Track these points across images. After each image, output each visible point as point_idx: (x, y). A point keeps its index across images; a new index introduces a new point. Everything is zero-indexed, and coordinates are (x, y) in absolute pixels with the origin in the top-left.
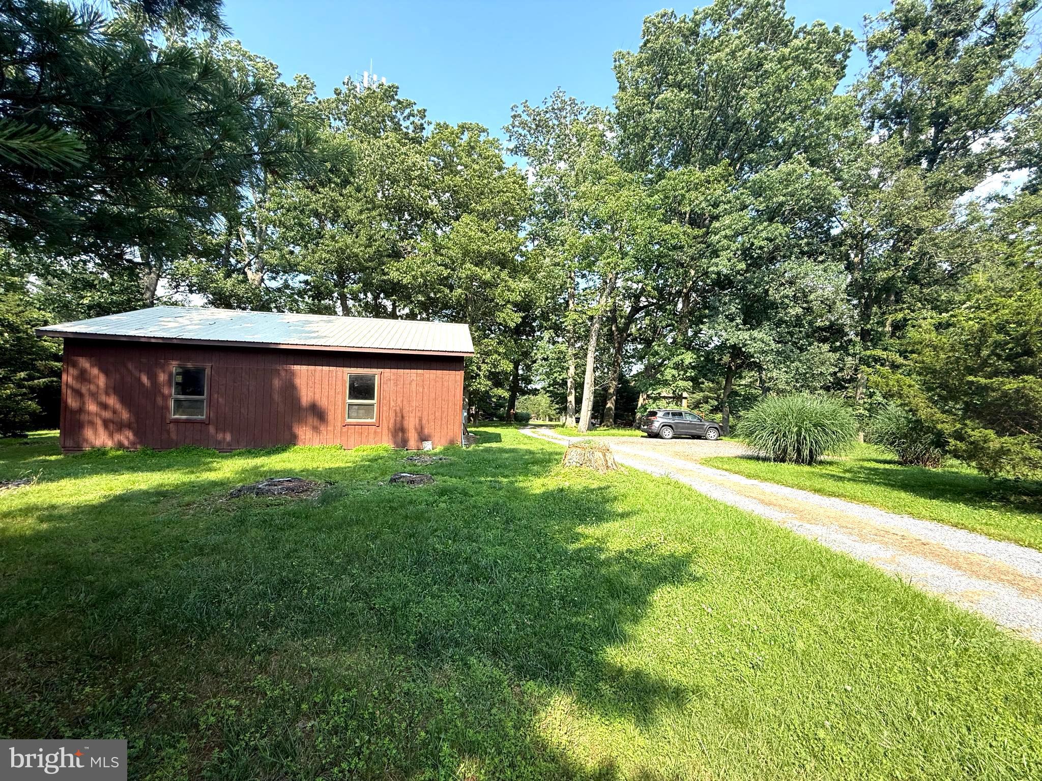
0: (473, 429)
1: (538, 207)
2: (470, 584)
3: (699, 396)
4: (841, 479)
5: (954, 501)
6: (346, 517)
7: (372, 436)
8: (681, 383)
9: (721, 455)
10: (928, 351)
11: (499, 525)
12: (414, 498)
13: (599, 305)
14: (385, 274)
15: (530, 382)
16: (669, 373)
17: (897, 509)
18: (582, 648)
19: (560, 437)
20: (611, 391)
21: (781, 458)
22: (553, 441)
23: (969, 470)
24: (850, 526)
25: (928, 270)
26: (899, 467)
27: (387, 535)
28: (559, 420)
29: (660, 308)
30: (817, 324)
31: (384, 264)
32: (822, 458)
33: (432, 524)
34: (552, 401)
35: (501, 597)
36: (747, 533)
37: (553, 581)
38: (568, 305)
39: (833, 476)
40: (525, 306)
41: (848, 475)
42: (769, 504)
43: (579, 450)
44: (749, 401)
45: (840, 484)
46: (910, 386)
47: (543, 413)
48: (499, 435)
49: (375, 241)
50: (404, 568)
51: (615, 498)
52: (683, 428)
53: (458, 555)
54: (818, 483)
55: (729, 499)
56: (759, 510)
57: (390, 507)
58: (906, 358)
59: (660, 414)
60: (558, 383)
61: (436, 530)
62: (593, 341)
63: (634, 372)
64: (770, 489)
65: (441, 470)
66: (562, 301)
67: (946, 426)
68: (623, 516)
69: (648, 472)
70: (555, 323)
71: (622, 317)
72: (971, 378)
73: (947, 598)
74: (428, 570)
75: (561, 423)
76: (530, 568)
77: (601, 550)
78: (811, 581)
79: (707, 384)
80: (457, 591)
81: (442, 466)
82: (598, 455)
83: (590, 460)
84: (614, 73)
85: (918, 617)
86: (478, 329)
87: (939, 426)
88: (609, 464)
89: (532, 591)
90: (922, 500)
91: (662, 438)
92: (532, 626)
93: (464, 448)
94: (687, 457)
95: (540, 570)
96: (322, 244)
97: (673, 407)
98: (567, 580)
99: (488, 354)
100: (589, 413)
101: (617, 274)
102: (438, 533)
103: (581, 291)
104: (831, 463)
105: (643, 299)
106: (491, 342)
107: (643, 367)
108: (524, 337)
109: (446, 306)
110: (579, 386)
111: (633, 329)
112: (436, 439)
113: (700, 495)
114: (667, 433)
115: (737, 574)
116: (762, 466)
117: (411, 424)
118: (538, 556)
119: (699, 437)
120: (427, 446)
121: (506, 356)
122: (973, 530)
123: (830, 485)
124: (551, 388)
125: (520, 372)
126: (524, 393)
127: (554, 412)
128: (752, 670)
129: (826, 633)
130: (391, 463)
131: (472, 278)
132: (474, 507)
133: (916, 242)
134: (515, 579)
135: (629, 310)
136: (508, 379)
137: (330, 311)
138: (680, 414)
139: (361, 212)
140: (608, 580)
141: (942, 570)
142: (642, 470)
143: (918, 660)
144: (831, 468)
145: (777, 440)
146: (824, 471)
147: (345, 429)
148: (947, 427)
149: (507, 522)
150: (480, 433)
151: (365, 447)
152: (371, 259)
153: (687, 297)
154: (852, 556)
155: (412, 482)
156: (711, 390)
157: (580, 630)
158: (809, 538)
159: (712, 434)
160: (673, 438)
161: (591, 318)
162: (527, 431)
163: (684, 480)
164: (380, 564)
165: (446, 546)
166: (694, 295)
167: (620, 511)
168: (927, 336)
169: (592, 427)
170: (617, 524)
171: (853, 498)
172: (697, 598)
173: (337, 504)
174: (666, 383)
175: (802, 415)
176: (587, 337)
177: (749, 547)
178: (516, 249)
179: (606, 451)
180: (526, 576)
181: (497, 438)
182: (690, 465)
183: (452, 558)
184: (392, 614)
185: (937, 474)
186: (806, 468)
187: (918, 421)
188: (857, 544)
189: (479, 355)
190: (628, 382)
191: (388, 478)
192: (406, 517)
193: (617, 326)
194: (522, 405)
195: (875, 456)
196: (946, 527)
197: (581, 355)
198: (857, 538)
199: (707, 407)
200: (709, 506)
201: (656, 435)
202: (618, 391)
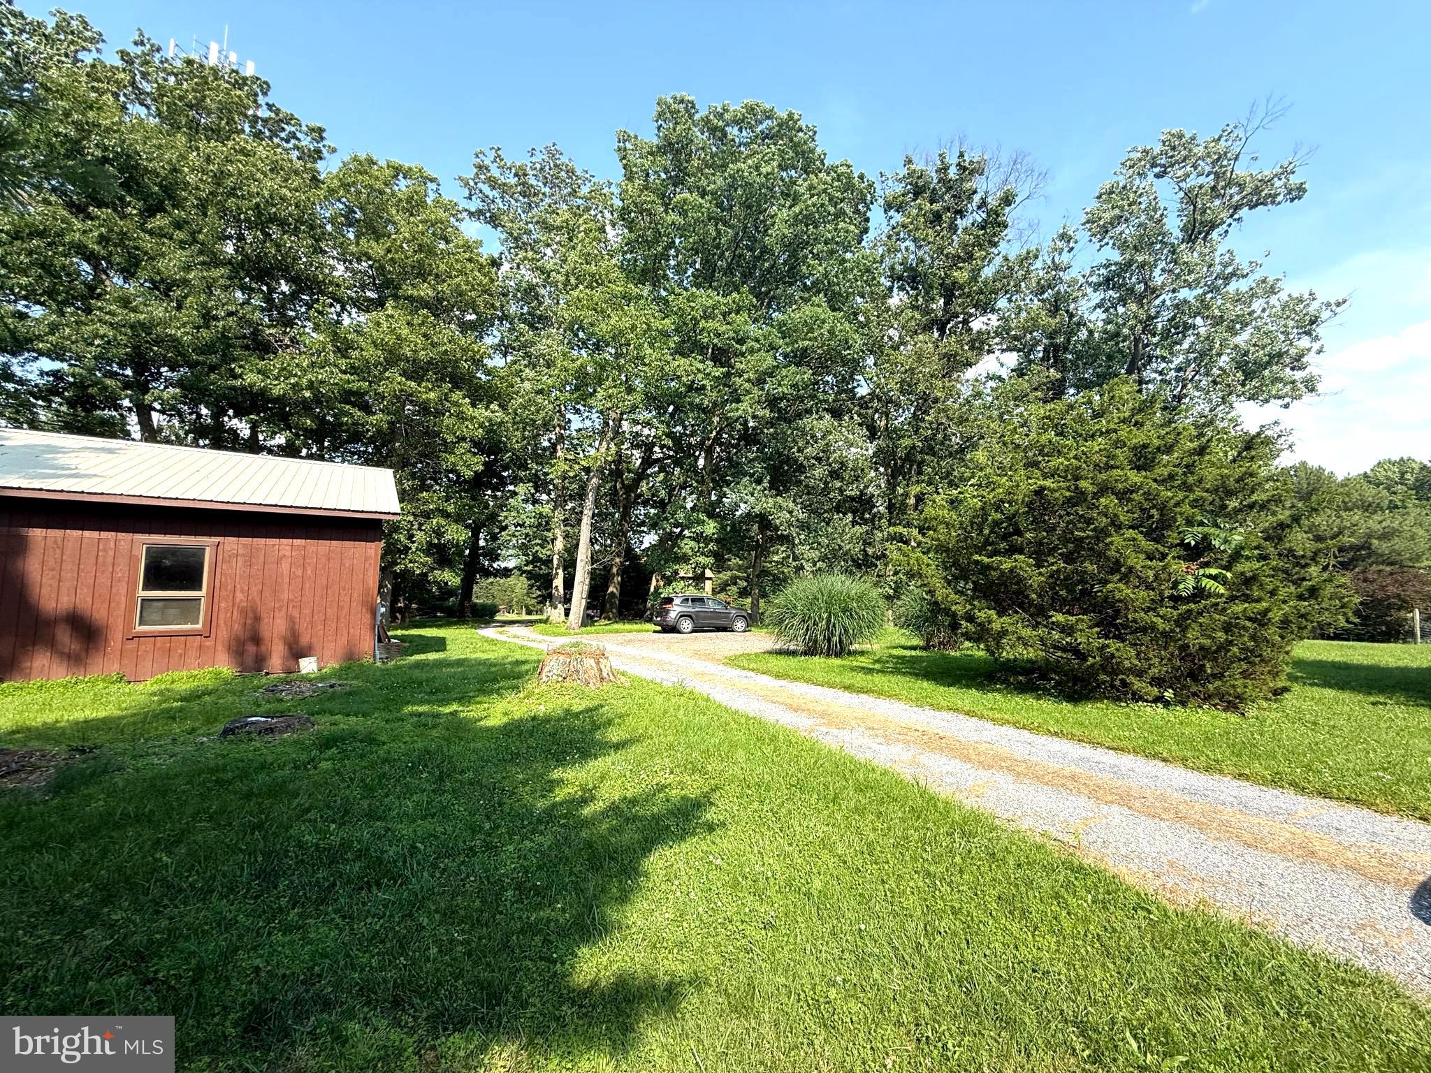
0: (399, 632)
1: (513, 309)
2: (363, 893)
3: (725, 576)
4: (870, 671)
5: (968, 687)
6: (110, 814)
7: (192, 653)
8: (702, 559)
9: (747, 651)
10: (942, 529)
11: (426, 786)
12: (270, 759)
13: (598, 453)
14: (235, 377)
15: (496, 558)
16: (687, 546)
17: (920, 702)
18: (541, 959)
19: (541, 637)
20: (615, 570)
21: (811, 651)
22: (530, 644)
23: (979, 652)
24: (876, 726)
25: (942, 443)
26: (924, 654)
27: (205, 833)
28: (541, 612)
29: (677, 462)
30: (848, 493)
31: (234, 360)
32: (853, 648)
33: (303, 800)
34: (531, 586)
35: (417, 903)
36: (768, 750)
37: (508, 861)
38: (555, 451)
39: (863, 668)
40: (490, 445)
41: (877, 666)
42: (797, 710)
43: (561, 658)
44: (780, 582)
45: (869, 677)
46: (928, 565)
47: (517, 603)
48: (444, 639)
49: (216, 318)
50: (231, 890)
51: (609, 722)
52: (704, 618)
53: (346, 845)
54: (848, 678)
55: (751, 707)
56: (786, 719)
57: (217, 781)
58: (924, 535)
59: (677, 601)
60: (540, 560)
61: (308, 810)
62: (589, 502)
63: (646, 545)
64: (800, 688)
65: (328, 705)
66: (546, 444)
67: (959, 607)
68: (618, 746)
69: (658, 681)
70: (536, 475)
71: (629, 471)
72: (976, 557)
73: (958, 797)
74: (283, 884)
75: (544, 617)
76: (471, 849)
77: (584, 801)
78: (833, 801)
79: (735, 561)
80: (336, 911)
81: (332, 697)
82: (589, 662)
83: (577, 671)
84: (617, 157)
85: (930, 825)
86: (413, 476)
87: (953, 608)
88: (605, 675)
89: (471, 885)
90: (942, 689)
91: (679, 632)
92: (466, 943)
93: (379, 664)
94: (709, 657)
95: (488, 847)
96: (100, 309)
97: (692, 592)
98: (530, 856)
99: (427, 515)
100: (584, 602)
101: (622, 414)
102: (311, 815)
103: (574, 433)
104: (862, 653)
105: (657, 449)
106: (432, 498)
107: (657, 538)
108: (489, 492)
109: (356, 437)
110: (569, 565)
111: (644, 487)
112: (327, 653)
113: (719, 706)
114: (685, 625)
115: (756, 805)
116: (792, 662)
117: (275, 629)
118: (487, 826)
119: (724, 629)
120: (308, 666)
121: (458, 519)
122: (982, 717)
123: (859, 679)
124: (530, 568)
125: (482, 543)
126: (487, 573)
127: (534, 601)
128: (763, 932)
129: (845, 862)
130: (231, 699)
131: (404, 398)
132: (385, 761)
133: (932, 411)
134: (444, 870)
135: (639, 462)
136: (461, 553)
137: (114, 430)
138: (701, 600)
139: (188, 268)
140: (589, 845)
141: (956, 765)
142: (649, 678)
143: (928, 874)
144: (862, 659)
145: (807, 630)
146: (855, 664)
147: (132, 645)
148: (959, 609)
149: (441, 779)
150: (411, 639)
151: (176, 675)
152: (208, 349)
153: (709, 452)
154: (875, 763)
155: (270, 730)
156: (740, 568)
157: (540, 931)
158: (834, 747)
159: (740, 625)
160: (693, 631)
161: (587, 470)
162: (490, 632)
163: (701, 688)
164: (181, 890)
165: (324, 833)
166: (718, 449)
167: (615, 739)
168: (941, 512)
169: (588, 620)
170: (609, 760)
171: (880, 693)
172: (705, 848)
173: (91, 790)
174: (685, 559)
175: (831, 600)
176: (581, 495)
177: (770, 768)
178: (478, 363)
179: (600, 655)
180: (463, 862)
181: (440, 644)
182: (711, 667)
183: (333, 856)
184: (194, 981)
185: (955, 658)
186: (838, 662)
187: (936, 603)
188: (883, 747)
189: (411, 518)
190: (637, 557)
191: (220, 727)
192: (249, 796)
193: (622, 483)
194: (482, 592)
195: (903, 641)
196: (961, 716)
197: (573, 521)
198: (882, 740)
199: (734, 589)
200: (727, 719)
201: (672, 629)
202: (624, 571)
